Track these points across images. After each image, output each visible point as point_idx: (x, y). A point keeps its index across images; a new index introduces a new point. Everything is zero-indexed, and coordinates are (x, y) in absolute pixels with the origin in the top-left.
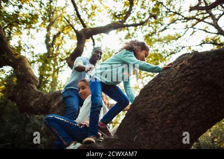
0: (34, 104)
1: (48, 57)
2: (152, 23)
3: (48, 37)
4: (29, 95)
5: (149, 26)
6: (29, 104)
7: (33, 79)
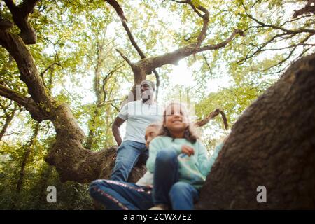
0: (79, 168)
1: (99, 106)
2: (239, 45)
3: (96, 81)
4: (72, 155)
5: (235, 50)
6: (72, 168)
7: (77, 133)
